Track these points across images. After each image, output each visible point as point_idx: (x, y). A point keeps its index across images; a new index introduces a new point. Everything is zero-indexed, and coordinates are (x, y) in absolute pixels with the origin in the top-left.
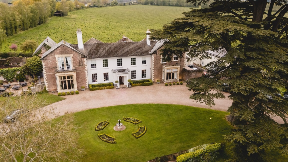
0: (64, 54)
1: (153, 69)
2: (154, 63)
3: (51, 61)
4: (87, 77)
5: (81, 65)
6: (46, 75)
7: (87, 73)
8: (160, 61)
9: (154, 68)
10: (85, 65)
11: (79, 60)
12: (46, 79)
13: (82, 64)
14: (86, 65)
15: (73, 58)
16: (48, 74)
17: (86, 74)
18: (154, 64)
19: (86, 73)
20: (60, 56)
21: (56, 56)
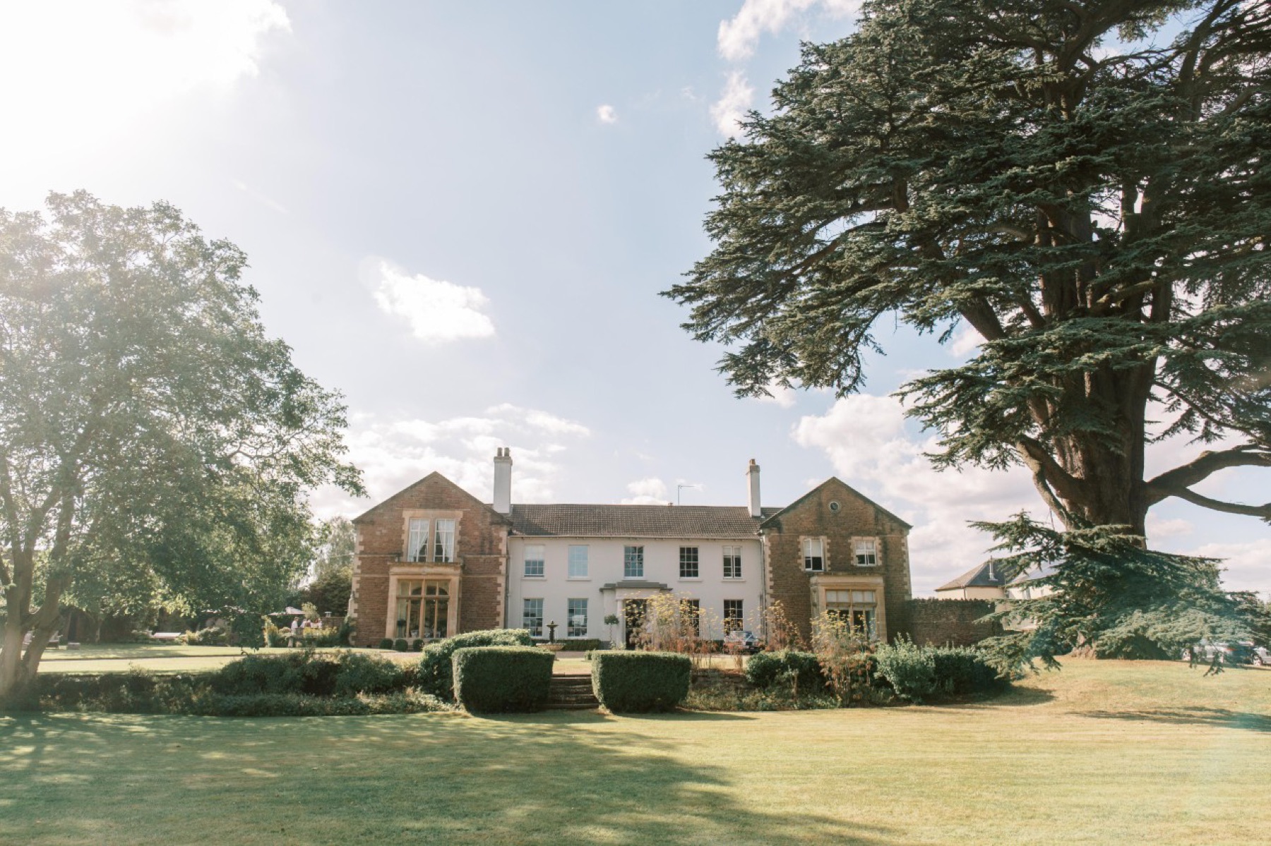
0: (433, 508)
1: (771, 591)
2: (771, 569)
3: (384, 531)
4: (502, 602)
5: (487, 551)
6: (358, 582)
7: (503, 585)
8: (799, 561)
9: (771, 587)
10: (499, 552)
11: (482, 533)
12: (357, 595)
13: (490, 549)
14: (504, 551)
15: (461, 523)
16: (367, 579)
17: (499, 589)
18: (771, 572)
19: (500, 585)
20: (420, 512)
21: (407, 514)
